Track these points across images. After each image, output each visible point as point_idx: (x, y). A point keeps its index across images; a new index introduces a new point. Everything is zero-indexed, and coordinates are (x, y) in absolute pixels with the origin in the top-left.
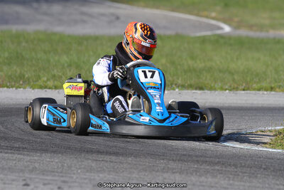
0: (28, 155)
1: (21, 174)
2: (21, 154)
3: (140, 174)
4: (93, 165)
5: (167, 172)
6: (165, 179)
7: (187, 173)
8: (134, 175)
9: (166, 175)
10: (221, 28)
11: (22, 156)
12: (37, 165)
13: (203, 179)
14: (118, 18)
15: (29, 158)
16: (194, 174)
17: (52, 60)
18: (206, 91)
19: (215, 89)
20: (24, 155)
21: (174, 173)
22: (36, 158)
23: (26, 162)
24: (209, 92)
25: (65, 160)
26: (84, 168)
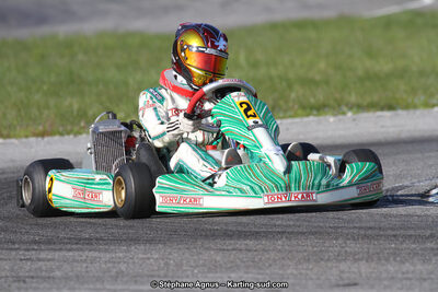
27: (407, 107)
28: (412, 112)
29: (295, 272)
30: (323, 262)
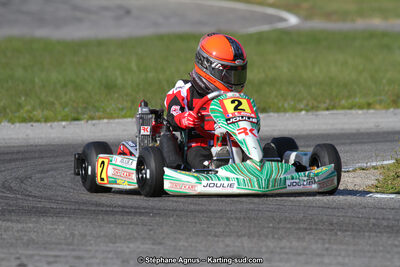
0: (18, 221)
1: (12, 250)
2: (8, 220)
3: (190, 240)
4: (118, 231)
5: (230, 236)
6: (227, 246)
7: (260, 236)
8: (181, 243)
9: (228, 241)
10: (284, 20)
11: (9, 224)
12: (33, 236)
13: (284, 243)
14: (128, 12)
15: (20, 226)
16: (270, 236)
17: (37, 80)
18: (272, 114)
19: (285, 111)
20: (12, 221)
21: (239, 237)
22: (31, 225)
23: (18, 231)
24: (276, 115)
25: (75, 226)
26: (104, 236)
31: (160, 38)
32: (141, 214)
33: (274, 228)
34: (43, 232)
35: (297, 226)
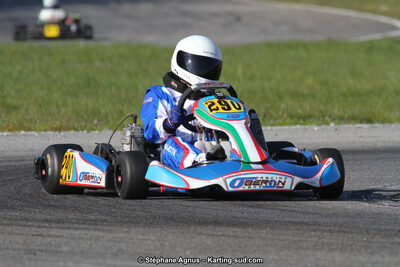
0: (110, 231)
1: (100, 261)
2: (99, 230)
3: (281, 253)
4: (208, 242)
5: (322, 249)
6: (318, 259)
7: (352, 250)
8: (271, 257)
9: (319, 254)
11: (100, 233)
12: (123, 246)
13: (376, 258)
14: (238, 19)
15: (111, 235)
16: (363, 250)
18: (377, 125)
19: (391, 122)
20: (104, 230)
21: (331, 250)
22: (122, 235)
23: (108, 241)
24: (381, 126)
25: (166, 236)
26: (195, 247)
27: (384, 121)
28: (387, 125)
29: (276, 257)
30: (301, 251)
31: (269, 45)
32: (234, 225)
33: (367, 241)
34: (133, 243)
35: (391, 241)
